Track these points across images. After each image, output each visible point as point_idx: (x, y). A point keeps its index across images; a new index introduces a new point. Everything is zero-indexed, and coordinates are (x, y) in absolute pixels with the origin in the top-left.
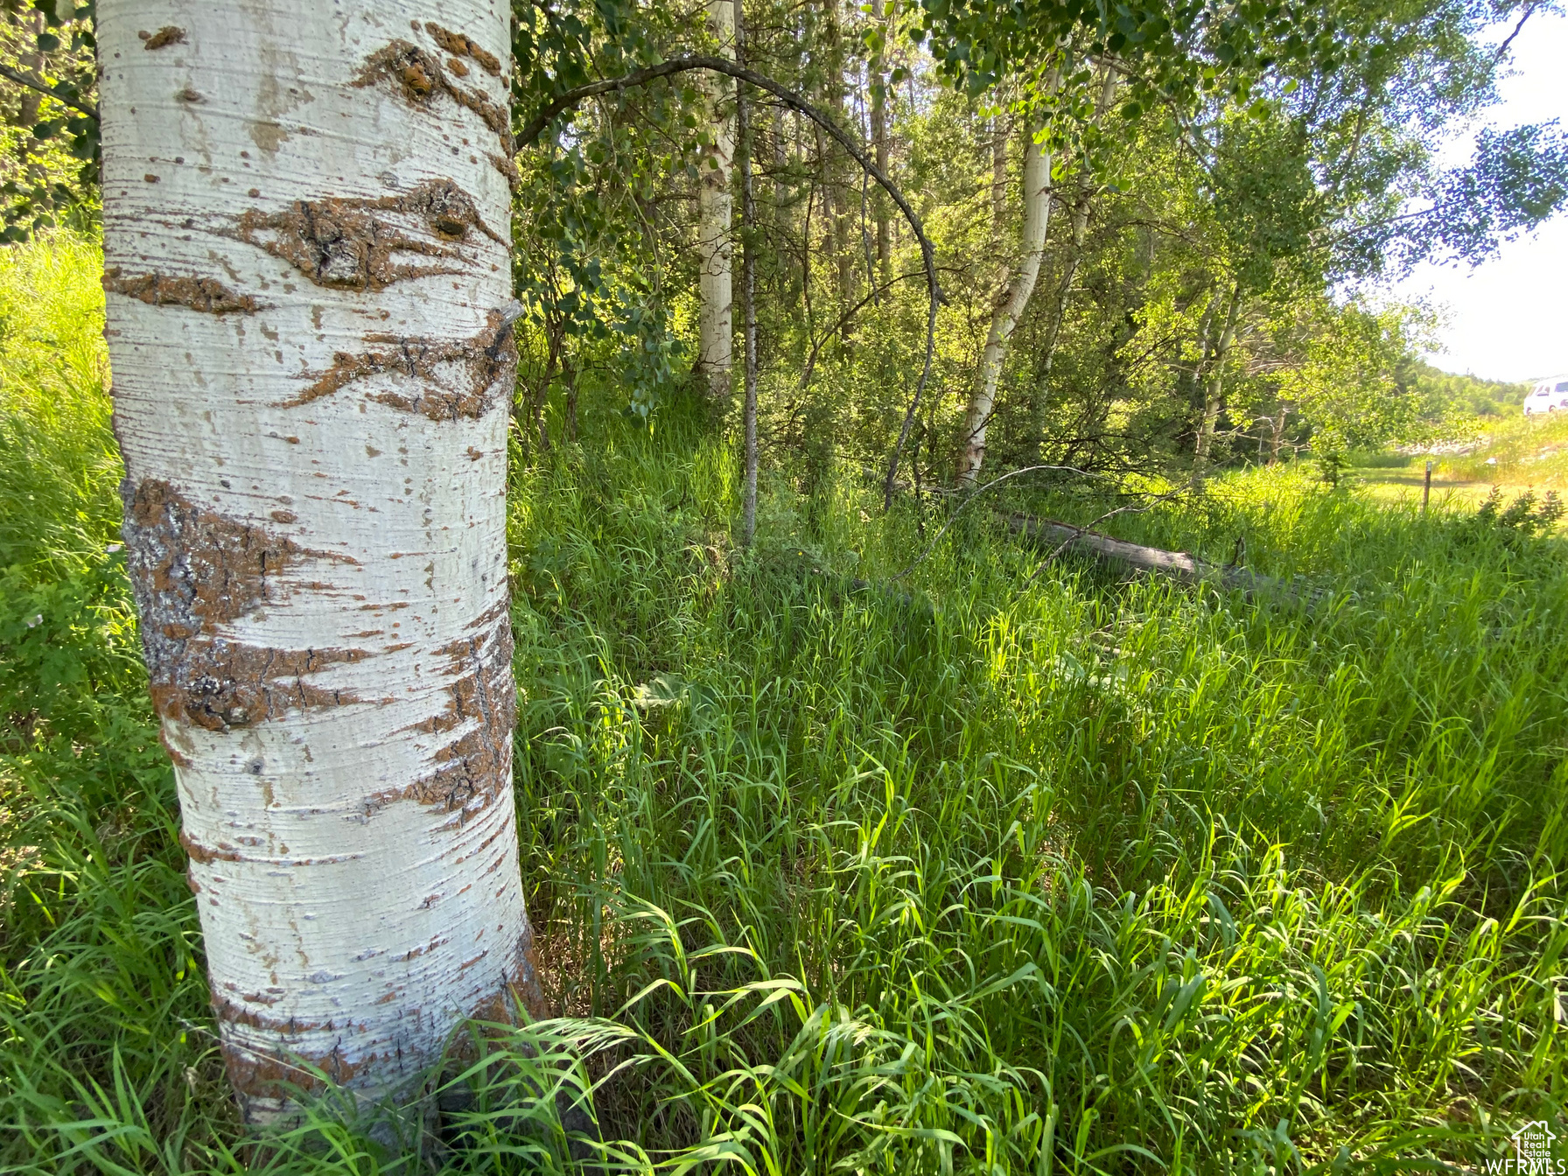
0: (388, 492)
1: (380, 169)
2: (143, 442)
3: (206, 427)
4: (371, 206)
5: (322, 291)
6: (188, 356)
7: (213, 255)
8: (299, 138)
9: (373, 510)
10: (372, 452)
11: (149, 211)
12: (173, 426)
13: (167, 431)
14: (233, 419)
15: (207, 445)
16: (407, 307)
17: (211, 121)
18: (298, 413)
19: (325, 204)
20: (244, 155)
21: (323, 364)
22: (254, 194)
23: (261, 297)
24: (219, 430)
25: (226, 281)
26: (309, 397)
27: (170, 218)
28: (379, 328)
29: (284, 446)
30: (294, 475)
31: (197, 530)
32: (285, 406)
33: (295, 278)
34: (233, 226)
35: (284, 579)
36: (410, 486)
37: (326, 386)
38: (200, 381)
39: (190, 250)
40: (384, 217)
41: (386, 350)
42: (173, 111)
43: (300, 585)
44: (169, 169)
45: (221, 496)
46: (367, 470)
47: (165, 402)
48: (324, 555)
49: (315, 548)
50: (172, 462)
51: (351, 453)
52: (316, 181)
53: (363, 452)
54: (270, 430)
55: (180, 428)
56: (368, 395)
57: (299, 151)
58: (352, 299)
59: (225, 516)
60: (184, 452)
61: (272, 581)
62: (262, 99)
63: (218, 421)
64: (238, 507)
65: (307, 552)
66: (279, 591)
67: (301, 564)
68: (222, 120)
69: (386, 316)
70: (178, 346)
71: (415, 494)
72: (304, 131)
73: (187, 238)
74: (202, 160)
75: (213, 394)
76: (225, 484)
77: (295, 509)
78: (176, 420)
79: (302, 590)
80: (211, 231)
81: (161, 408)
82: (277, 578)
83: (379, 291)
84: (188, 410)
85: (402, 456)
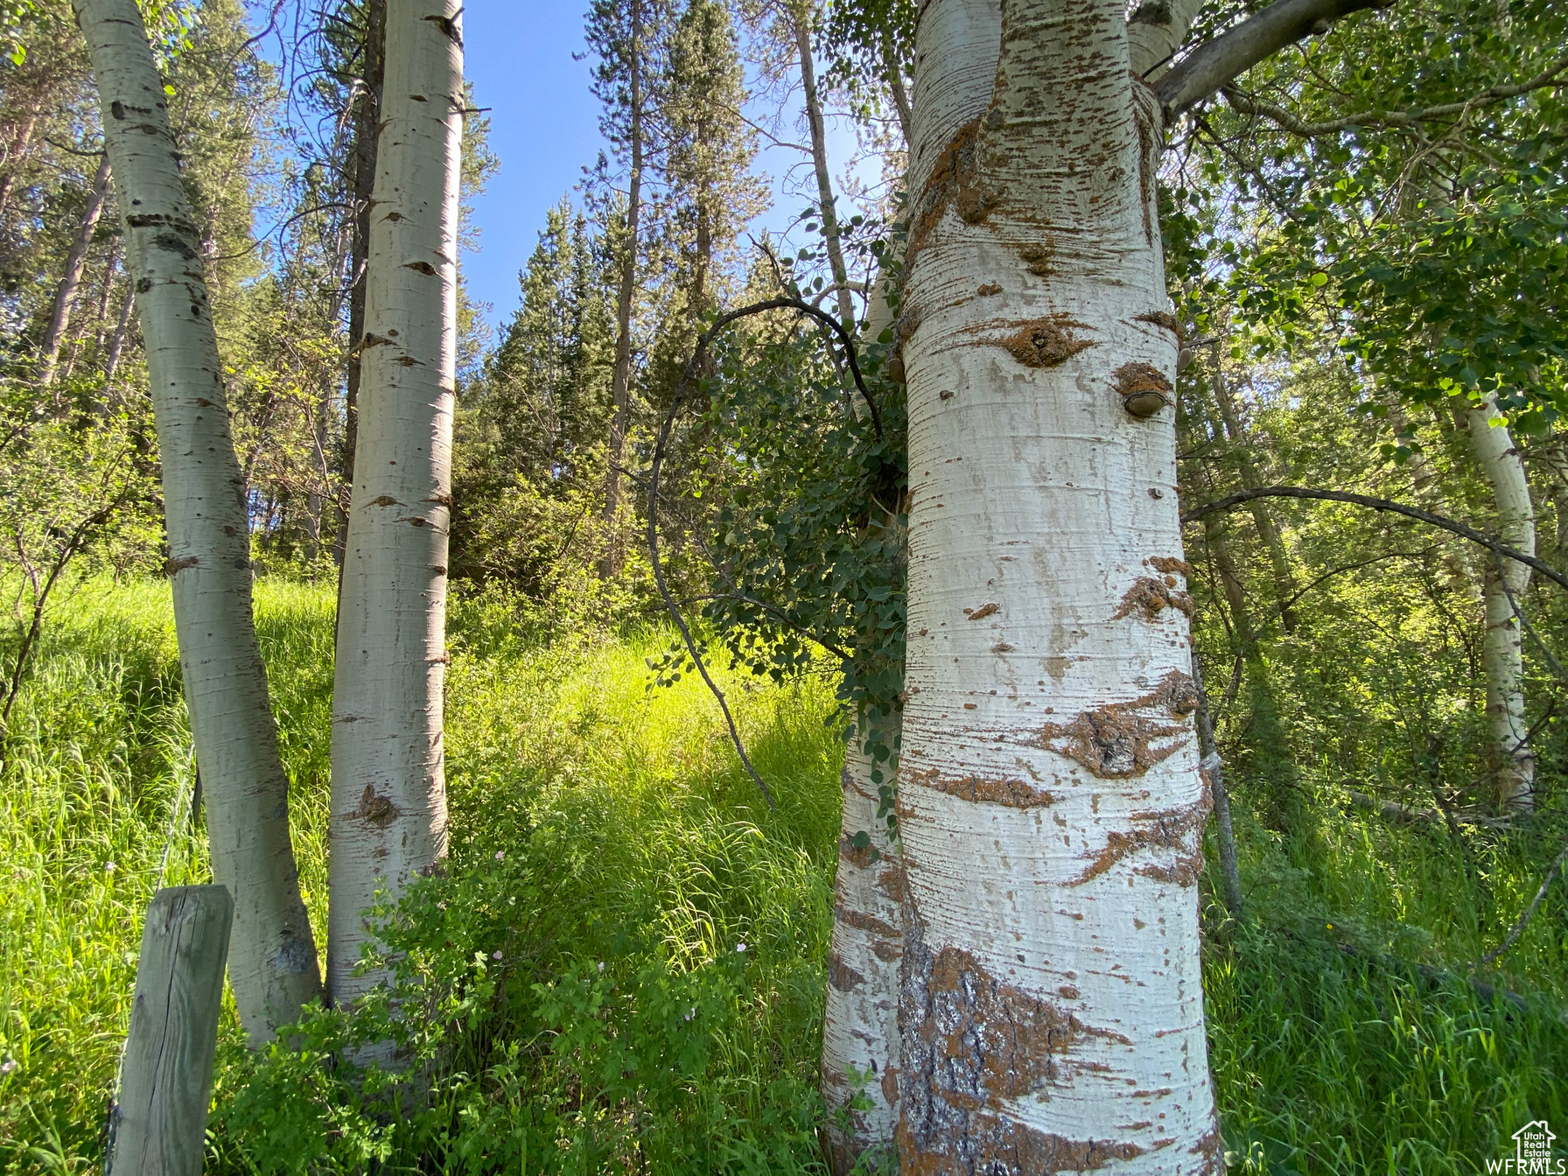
0: (1152, 964)
1: (1135, 675)
2: (948, 914)
3: (1009, 905)
4: (1133, 706)
5: (1101, 782)
6: (997, 843)
7: (1019, 761)
8: (1077, 664)
9: (1141, 984)
10: (1139, 925)
11: (967, 729)
12: (980, 903)
13: (973, 906)
14: (1031, 898)
15: (1008, 921)
16: (1160, 785)
17: (1018, 662)
18: (1081, 891)
19: (1102, 712)
20: (1041, 683)
21: (1099, 844)
22: (1049, 711)
23: (1056, 791)
24: (1019, 908)
25: (1030, 781)
26: (1090, 874)
27: (985, 735)
28: (1141, 807)
29: (1070, 922)
30: (1078, 950)
31: (996, 1002)
32: (1073, 885)
33: (1081, 774)
34: (1035, 737)
35: (1068, 1058)
36: (1167, 957)
37: (1101, 865)
38: (1006, 864)
39: (1001, 758)
40: (1144, 713)
41: (1147, 826)
42: (990, 659)
43: (1082, 1066)
44: (985, 699)
45: (1016, 968)
46: (1135, 943)
47: (975, 882)
48: (1103, 1034)
49: (1094, 1025)
50: (975, 934)
51: (1121, 924)
52: (1091, 694)
53: (1131, 924)
54: (1059, 908)
55: (986, 905)
56: (1135, 870)
57: (1079, 674)
58: (1123, 786)
59: (1019, 989)
60: (987, 926)
61: (1057, 1058)
62: (1052, 642)
63: (1018, 900)
64: (1031, 981)
65: (1089, 1030)
66: (1062, 1071)
67: (1082, 1042)
68: (1026, 661)
69: (1146, 795)
70: (989, 834)
71: (1171, 965)
72: (1081, 659)
73: (999, 749)
74: (1011, 692)
75: (1016, 877)
76: (1021, 958)
77: (1078, 984)
78: (983, 898)
79: (1083, 1071)
80: (1018, 743)
81: (971, 887)
82: (1061, 1056)
83: (1142, 775)
84: (994, 889)
85: (1161, 926)
